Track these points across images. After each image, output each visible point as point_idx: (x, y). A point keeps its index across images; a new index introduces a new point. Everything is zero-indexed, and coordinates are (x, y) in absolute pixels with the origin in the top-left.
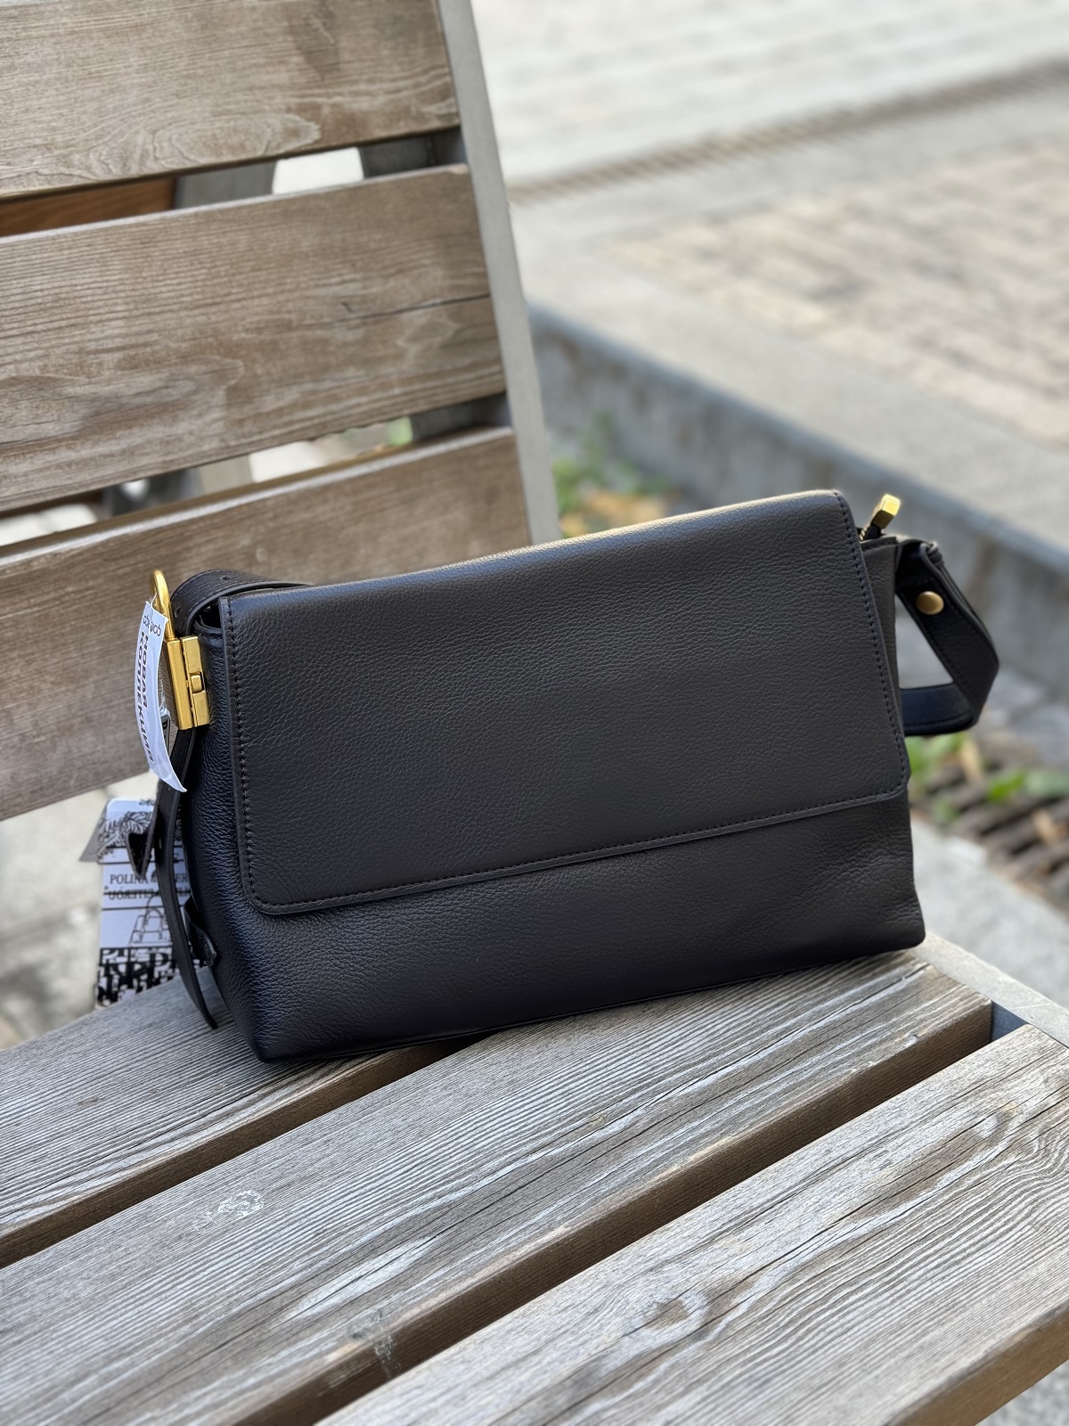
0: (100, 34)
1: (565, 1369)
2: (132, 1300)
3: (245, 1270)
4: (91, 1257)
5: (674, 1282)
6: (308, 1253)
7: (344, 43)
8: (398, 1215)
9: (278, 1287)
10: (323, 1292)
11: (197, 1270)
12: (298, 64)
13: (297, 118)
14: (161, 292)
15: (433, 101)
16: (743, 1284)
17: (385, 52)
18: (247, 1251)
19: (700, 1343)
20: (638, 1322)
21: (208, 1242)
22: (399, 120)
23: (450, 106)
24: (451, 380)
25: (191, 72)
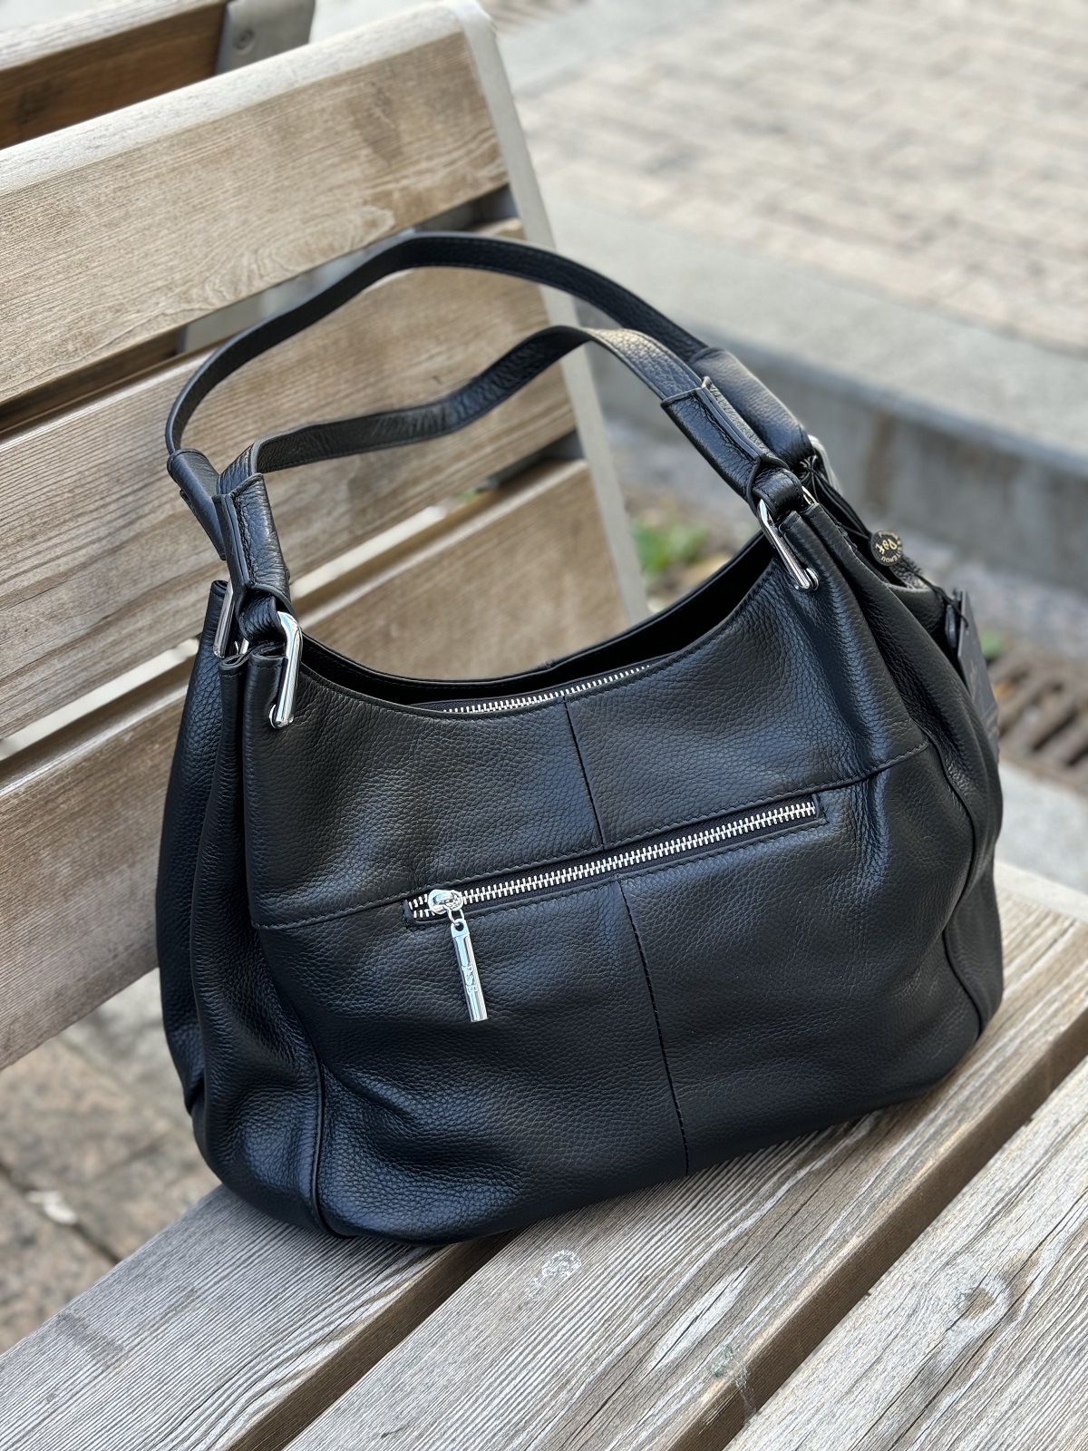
0: (198, 166)
1: (910, 1371)
2: (503, 1377)
3: (592, 1328)
4: (449, 1342)
5: (971, 1272)
6: (640, 1302)
7: (403, 126)
8: (704, 1251)
9: (628, 1339)
10: (670, 1338)
11: (549, 1337)
12: (367, 156)
13: (373, 209)
14: (282, 404)
15: (485, 164)
16: (1028, 1264)
17: (438, 127)
18: (586, 1309)
19: (1013, 1325)
20: (954, 1316)
21: (547, 1308)
22: (458, 190)
23: (499, 166)
24: (531, 428)
25: (279, 184)
